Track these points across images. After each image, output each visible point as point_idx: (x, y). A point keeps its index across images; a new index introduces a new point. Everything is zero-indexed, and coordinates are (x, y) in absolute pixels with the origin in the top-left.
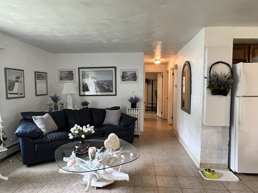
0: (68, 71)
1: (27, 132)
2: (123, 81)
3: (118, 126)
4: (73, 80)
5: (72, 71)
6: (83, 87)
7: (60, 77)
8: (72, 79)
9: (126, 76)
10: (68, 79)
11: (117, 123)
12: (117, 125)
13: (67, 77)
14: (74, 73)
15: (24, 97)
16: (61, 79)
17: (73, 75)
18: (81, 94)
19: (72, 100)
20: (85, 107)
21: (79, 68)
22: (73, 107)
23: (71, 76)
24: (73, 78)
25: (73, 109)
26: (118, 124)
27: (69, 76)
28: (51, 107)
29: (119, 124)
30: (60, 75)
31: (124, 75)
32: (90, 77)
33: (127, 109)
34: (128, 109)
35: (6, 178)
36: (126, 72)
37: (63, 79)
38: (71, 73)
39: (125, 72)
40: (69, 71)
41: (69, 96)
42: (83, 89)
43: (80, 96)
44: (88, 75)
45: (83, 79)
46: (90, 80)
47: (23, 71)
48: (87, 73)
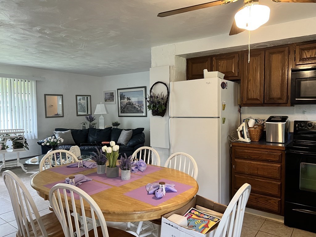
0: (110, 93)
5: (113, 93)
6: (121, 108)
7: (105, 98)
10: (111, 100)
15: (63, 117)
16: (106, 101)
17: (113, 96)
19: (104, 120)
20: (115, 127)
21: (118, 89)
24: (114, 99)
28: (84, 126)
32: (125, 98)
35: (26, 171)
41: (102, 117)
42: (121, 110)
43: (119, 116)
44: (124, 96)
45: (121, 100)
46: (126, 101)
47: (62, 95)
48: (124, 94)
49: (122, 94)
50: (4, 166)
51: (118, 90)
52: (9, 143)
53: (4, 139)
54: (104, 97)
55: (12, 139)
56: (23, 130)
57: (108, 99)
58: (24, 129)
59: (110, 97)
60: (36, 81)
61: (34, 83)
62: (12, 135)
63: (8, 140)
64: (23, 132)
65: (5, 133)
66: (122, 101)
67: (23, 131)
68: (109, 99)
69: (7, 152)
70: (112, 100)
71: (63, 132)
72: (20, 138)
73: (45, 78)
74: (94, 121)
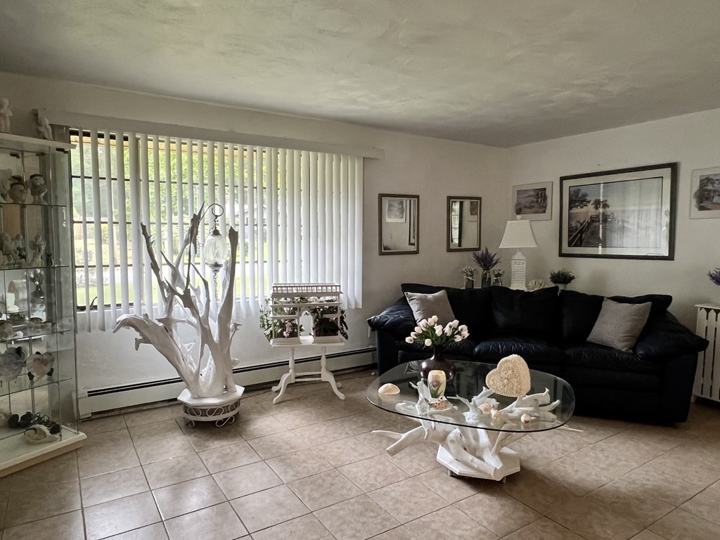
0: (535, 190)
1: (386, 321)
2: (701, 208)
3: (626, 353)
4: (544, 212)
5: (545, 189)
6: (569, 231)
7: (517, 205)
8: (543, 209)
9: (715, 191)
10: (534, 209)
11: (624, 344)
12: (624, 350)
13: (532, 205)
14: (548, 193)
15: (417, 252)
16: (519, 211)
17: (545, 198)
18: (563, 252)
19: (525, 265)
20: (561, 287)
21: (562, 179)
22: (527, 286)
23: (541, 201)
24: (546, 207)
25: (526, 290)
26: (626, 346)
27: (537, 201)
28: (470, 278)
29: (634, 348)
30: (517, 200)
31: (706, 190)
32: (589, 202)
33: (701, 308)
34: (706, 309)
35: (341, 396)
36: (715, 178)
37: (523, 210)
38: (541, 194)
39: (711, 177)
40: (537, 189)
42: (569, 236)
43: (561, 255)
44: (585, 195)
45: (570, 208)
46: (590, 210)
47: (417, 197)
48: (583, 191)
49: (579, 190)
50: (293, 377)
51: (564, 181)
52: (306, 321)
53: (295, 309)
54: (515, 202)
55: (314, 311)
56: (338, 288)
57: (525, 207)
58: (340, 286)
59: (534, 202)
60: (364, 158)
61: (358, 165)
62: (313, 300)
63: (304, 313)
64: (337, 294)
65: (297, 295)
66: (574, 210)
67: (338, 291)
68: (531, 207)
69: (299, 342)
70: (540, 210)
71: (430, 296)
72: (330, 307)
73: (383, 150)
74: (494, 268)
